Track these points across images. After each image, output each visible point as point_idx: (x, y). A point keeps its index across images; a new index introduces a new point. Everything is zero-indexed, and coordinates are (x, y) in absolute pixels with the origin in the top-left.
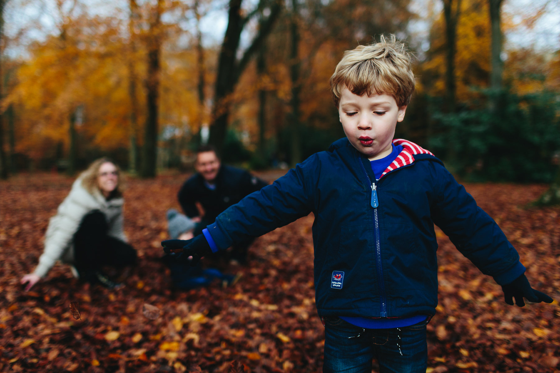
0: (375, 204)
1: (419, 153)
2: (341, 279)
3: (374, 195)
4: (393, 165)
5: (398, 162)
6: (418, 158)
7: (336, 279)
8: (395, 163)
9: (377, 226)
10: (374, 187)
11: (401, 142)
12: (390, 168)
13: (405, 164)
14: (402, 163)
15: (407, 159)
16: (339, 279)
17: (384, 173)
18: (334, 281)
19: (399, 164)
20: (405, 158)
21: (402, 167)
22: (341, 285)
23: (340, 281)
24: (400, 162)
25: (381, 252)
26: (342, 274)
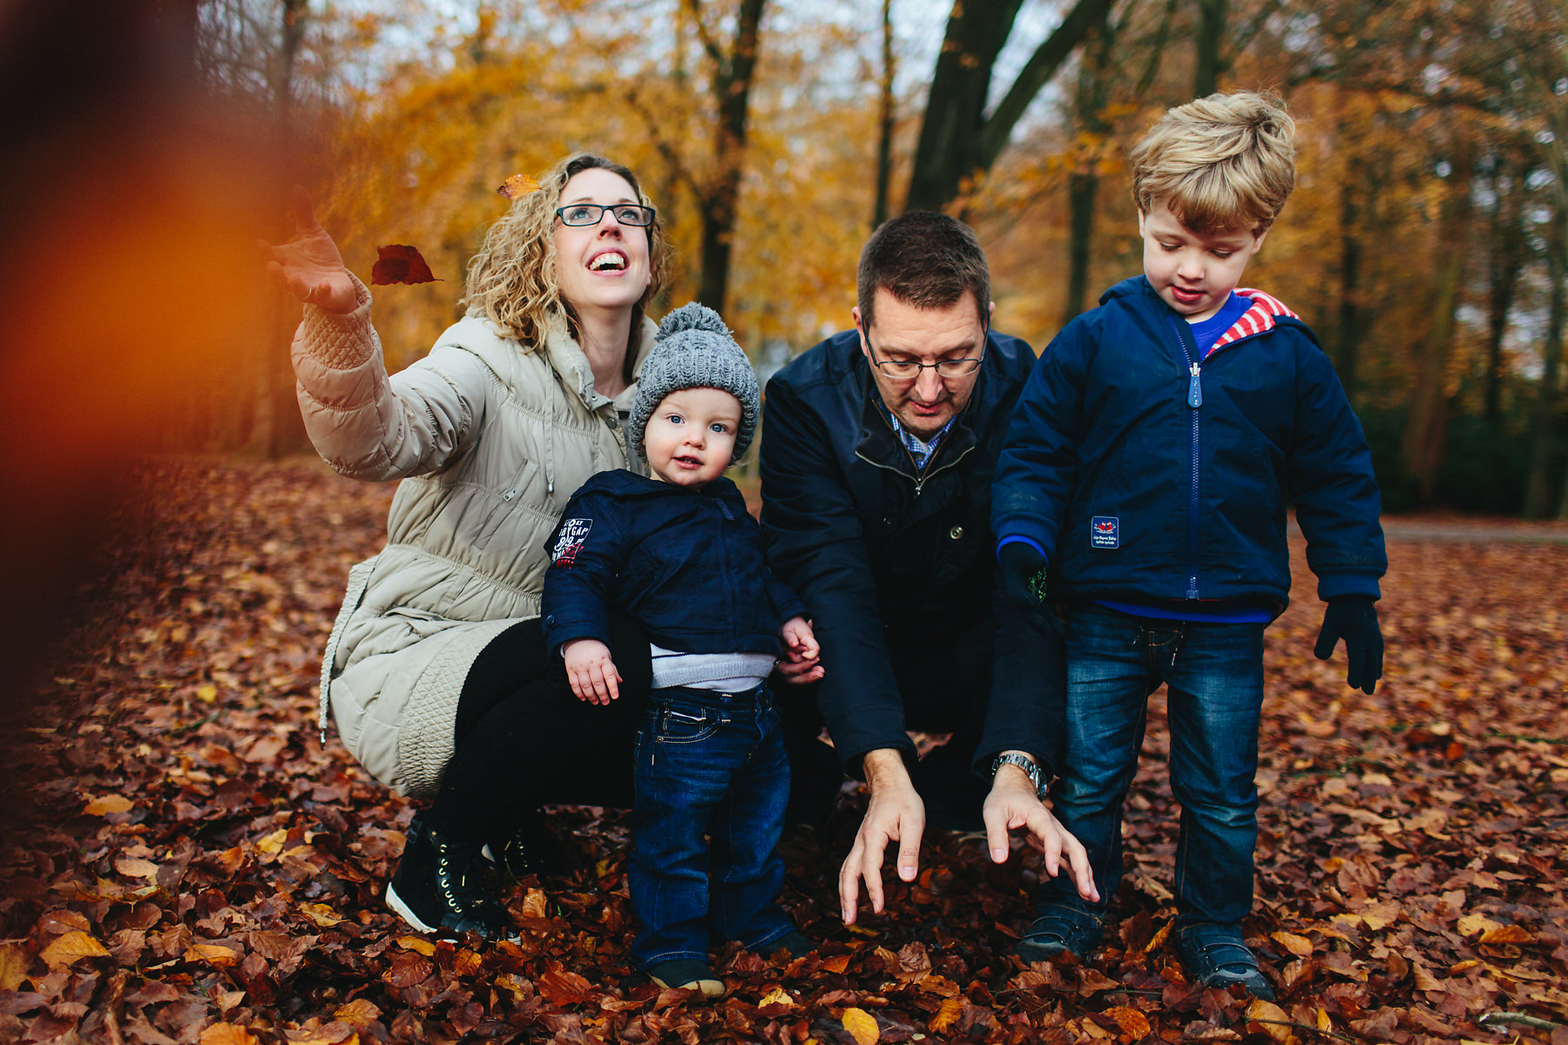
0: (1196, 400)
1: (1283, 315)
2: (1115, 530)
3: (1195, 384)
4: (1234, 333)
5: (1243, 326)
6: (1281, 323)
7: (1101, 531)
8: (1237, 326)
9: (1196, 441)
10: (1195, 370)
11: (1250, 293)
12: (1228, 338)
13: (1256, 330)
14: (1250, 328)
15: (1261, 322)
16: (1110, 531)
17: (1216, 346)
18: (1098, 535)
19: (1245, 330)
20: (1256, 321)
21: (1251, 338)
22: (1115, 542)
23: (1111, 535)
24: (1247, 327)
25: (1200, 485)
26: (1114, 521)
